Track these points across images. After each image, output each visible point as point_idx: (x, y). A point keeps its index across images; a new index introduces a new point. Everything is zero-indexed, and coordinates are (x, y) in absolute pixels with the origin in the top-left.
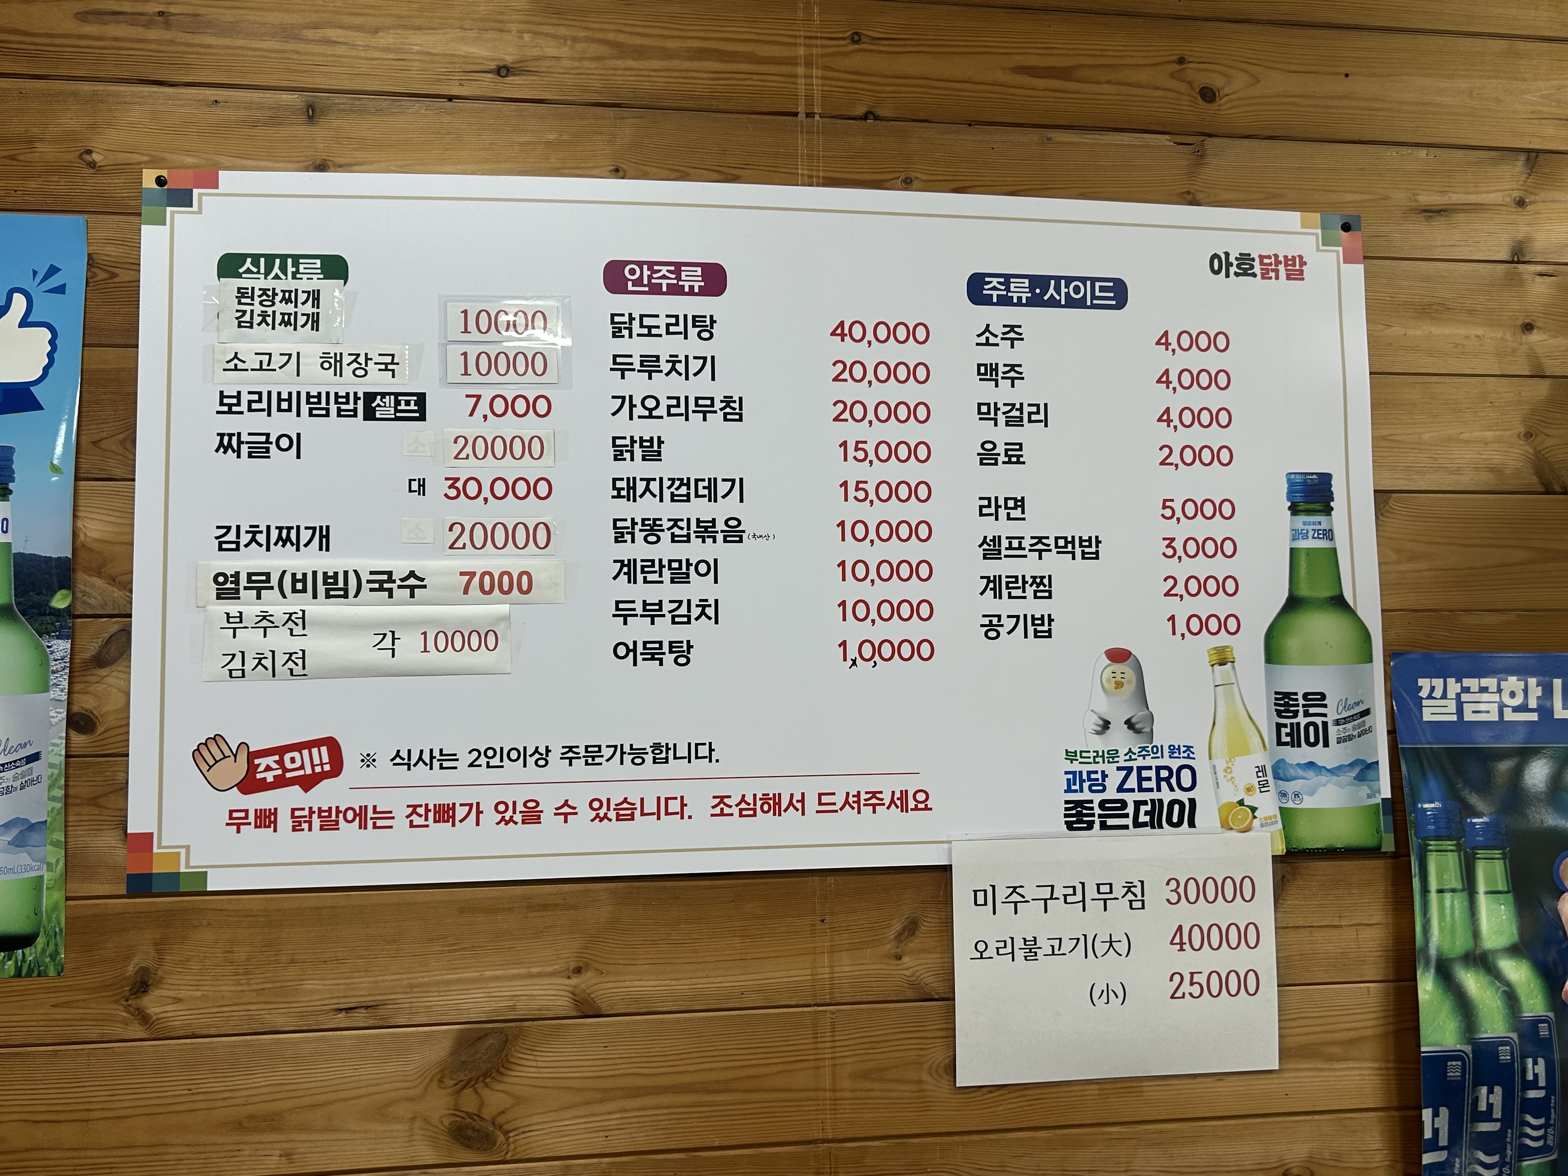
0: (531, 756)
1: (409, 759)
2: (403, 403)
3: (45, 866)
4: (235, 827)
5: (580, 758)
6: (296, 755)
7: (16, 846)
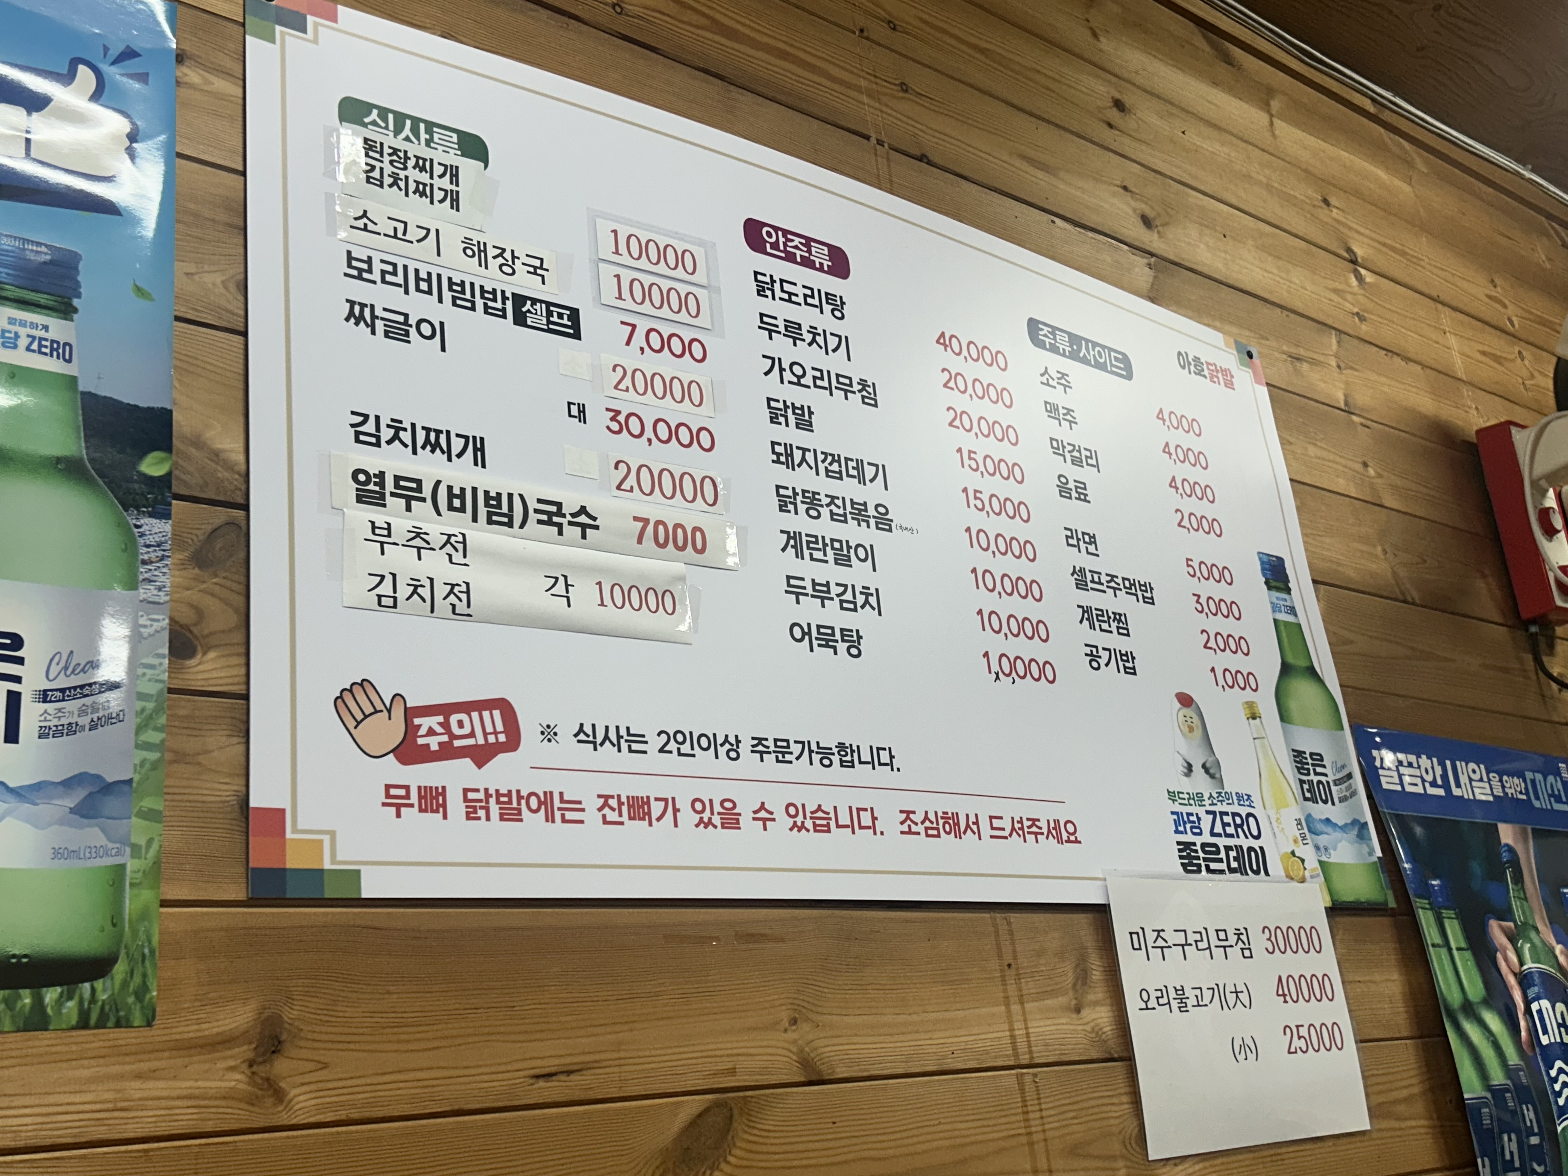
0: (722, 745)
1: (595, 737)
2: (555, 314)
3: (128, 850)
4: (394, 809)
5: (769, 753)
6: (463, 717)
7: (83, 816)
